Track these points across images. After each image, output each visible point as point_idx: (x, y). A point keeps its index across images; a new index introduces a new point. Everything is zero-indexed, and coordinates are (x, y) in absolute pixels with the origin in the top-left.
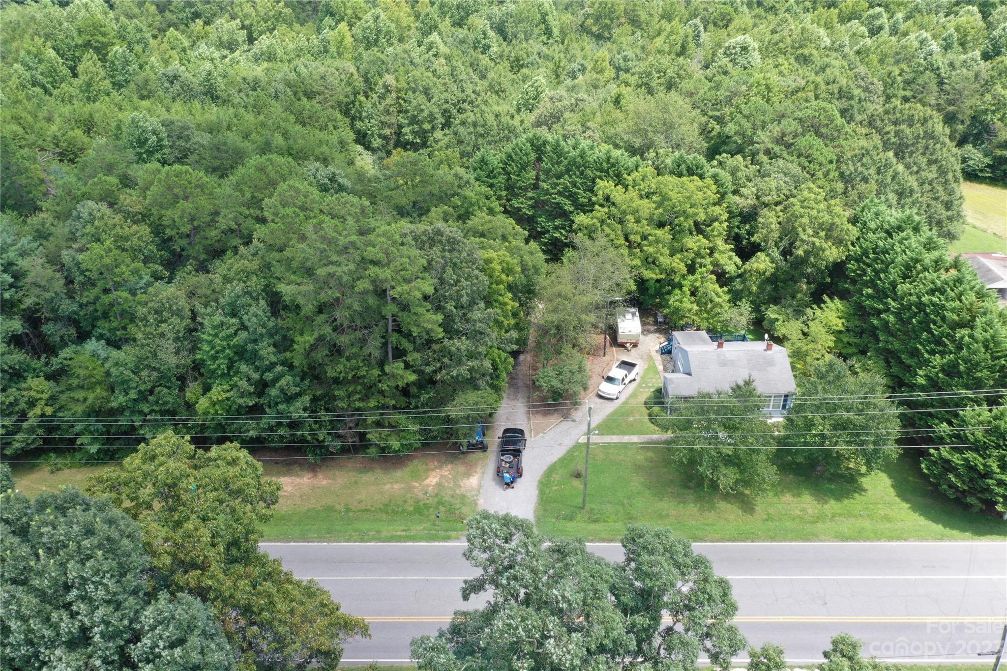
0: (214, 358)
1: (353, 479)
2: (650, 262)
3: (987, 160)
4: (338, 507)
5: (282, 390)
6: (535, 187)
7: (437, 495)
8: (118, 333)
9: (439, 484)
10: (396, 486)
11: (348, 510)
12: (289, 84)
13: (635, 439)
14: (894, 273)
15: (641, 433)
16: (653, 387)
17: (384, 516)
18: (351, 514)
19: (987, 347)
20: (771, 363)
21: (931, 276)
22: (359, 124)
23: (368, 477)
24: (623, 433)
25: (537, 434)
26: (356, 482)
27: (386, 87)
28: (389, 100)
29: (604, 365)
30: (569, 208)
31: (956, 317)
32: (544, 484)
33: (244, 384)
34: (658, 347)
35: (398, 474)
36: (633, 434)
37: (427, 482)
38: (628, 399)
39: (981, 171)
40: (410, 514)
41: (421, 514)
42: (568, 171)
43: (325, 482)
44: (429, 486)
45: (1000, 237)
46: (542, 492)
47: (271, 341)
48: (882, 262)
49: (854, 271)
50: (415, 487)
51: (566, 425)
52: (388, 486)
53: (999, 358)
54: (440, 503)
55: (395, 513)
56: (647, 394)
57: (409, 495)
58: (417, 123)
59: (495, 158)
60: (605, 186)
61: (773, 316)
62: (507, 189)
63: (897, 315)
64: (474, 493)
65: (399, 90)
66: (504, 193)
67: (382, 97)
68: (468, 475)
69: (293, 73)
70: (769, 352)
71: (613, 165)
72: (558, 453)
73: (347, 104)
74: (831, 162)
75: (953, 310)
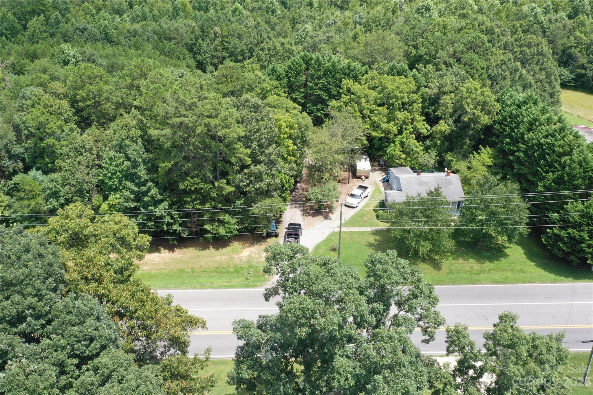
0: (110, 178)
1: (197, 254)
2: (375, 126)
3: (572, 76)
4: (187, 270)
5: (152, 197)
6: (305, 85)
7: (248, 262)
8: (49, 165)
9: (249, 256)
10: (223, 257)
11: (193, 271)
12: (155, 33)
13: (368, 229)
14: (522, 128)
15: (371, 225)
16: (378, 200)
17: (216, 274)
18: (195, 274)
19: (581, 166)
20: (450, 183)
21: (545, 128)
22: (198, 57)
23: (206, 252)
24: (361, 226)
25: (309, 227)
26: (198, 255)
27: (215, 34)
28: (217, 42)
29: (349, 188)
30: (326, 97)
31: (561, 150)
33: (127, 193)
34: (381, 178)
35: (225, 250)
36: (367, 226)
37: (242, 255)
38: (363, 207)
39: (569, 82)
40: (232, 273)
41: (238, 272)
42: (325, 75)
43: (179, 256)
44: (243, 257)
47: (145, 167)
48: (515, 123)
49: (498, 130)
50: (234, 258)
51: (326, 222)
52: (218, 258)
53: (588, 171)
54: (250, 266)
55: (222, 272)
56: (375, 203)
57: (231, 263)
59: (281, 68)
60: (347, 83)
61: (449, 158)
62: (288, 87)
63: (525, 152)
65: (223, 37)
66: (287, 90)
67: (214, 40)
69: (159, 27)
70: (448, 177)
71: (352, 71)
72: (322, 237)
73: (192, 45)
74: (483, 69)
75: (559, 146)
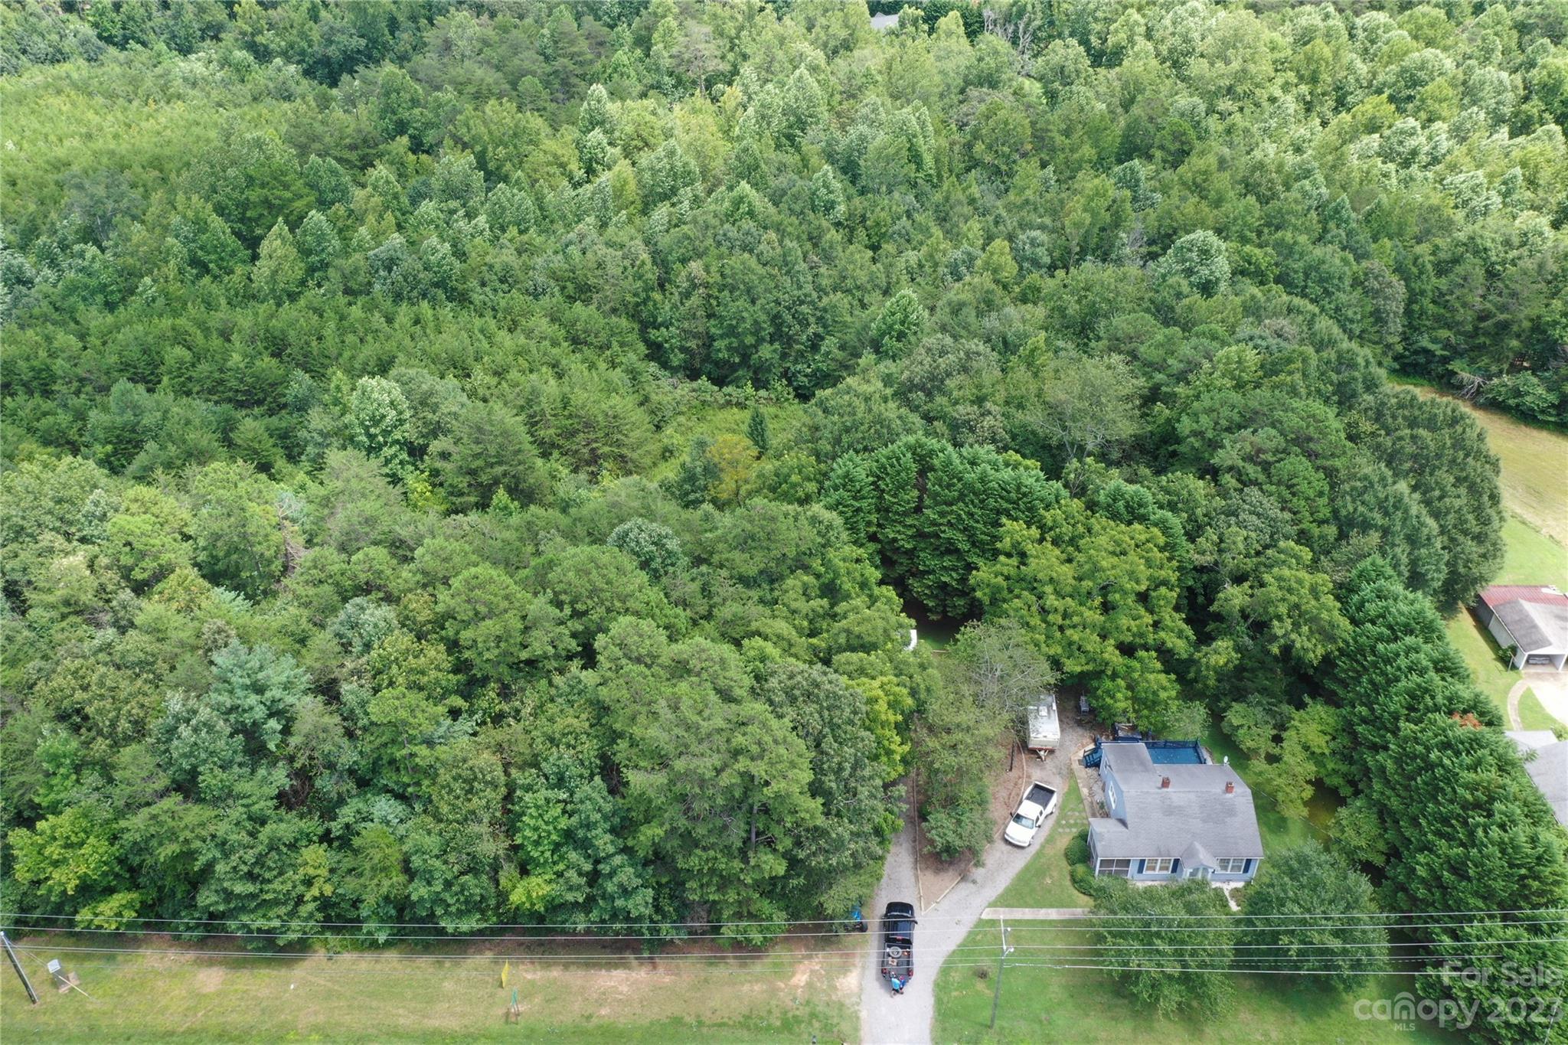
0: (537, 843)
1: (703, 975)
2: (1074, 649)
3: (1552, 398)
4: (688, 1019)
5: (621, 885)
6: (918, 510)
7: (808, 1002)
8: (409, 788)
9: (809, 985)
10: (757, 987)
11: (700, 1024)
12: (553, 275)
13: (1053, 914)
15: (1060, 904)
16: (1075, 825)
17: (745, 1033)
18: (705, 1030)
20: (1231, 812)
22: (653, 334)
23: (720, 972)
24: (1039, 905)
25: (928, 904)
26: (706, 981)
27: (691, 279)
28: (695, 300)
29: (1011, 786)
30: (964, 546)
31: (1469, 797)
32: (941, 987)
33: (572, 874)
34: (1081, 754)
35: (757, 967)
36: (1051, 906)
37: (795, 980)
38: (1043, 846)
39: (1543, 412)
40: (778, 1031)
41: (790, 1031)
42: (962, 497)
43: (667, 979)
44: (797, 987)
45: (1558, 543)
46: (939, 1002)
47: (607, 826)
49: (1346, 671)
50: (779, 989)
51: (966, 888)
52: (746, 988)
54: (813, 1015)
55: (758, 1029)
56: (1067, 837)
57: (774, 1002)
58: (737, 336)
59: (860, 467)
60: (1014, 530)
61: (1235, 722)
62: (878, 511)
63: (1398, 761)
64: (854, 999)
65: (707, 286)
66: (874, 518)
67: (687, 295)
68: (845, 969)
69: (560, 257)
70: (1229, 796)
71: (1025, 495)
72: (955, 937)
73: (637, 304)
74: (1321, 494)
